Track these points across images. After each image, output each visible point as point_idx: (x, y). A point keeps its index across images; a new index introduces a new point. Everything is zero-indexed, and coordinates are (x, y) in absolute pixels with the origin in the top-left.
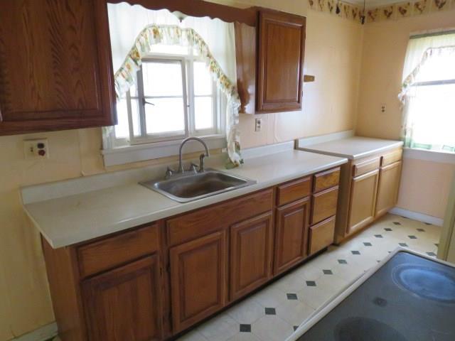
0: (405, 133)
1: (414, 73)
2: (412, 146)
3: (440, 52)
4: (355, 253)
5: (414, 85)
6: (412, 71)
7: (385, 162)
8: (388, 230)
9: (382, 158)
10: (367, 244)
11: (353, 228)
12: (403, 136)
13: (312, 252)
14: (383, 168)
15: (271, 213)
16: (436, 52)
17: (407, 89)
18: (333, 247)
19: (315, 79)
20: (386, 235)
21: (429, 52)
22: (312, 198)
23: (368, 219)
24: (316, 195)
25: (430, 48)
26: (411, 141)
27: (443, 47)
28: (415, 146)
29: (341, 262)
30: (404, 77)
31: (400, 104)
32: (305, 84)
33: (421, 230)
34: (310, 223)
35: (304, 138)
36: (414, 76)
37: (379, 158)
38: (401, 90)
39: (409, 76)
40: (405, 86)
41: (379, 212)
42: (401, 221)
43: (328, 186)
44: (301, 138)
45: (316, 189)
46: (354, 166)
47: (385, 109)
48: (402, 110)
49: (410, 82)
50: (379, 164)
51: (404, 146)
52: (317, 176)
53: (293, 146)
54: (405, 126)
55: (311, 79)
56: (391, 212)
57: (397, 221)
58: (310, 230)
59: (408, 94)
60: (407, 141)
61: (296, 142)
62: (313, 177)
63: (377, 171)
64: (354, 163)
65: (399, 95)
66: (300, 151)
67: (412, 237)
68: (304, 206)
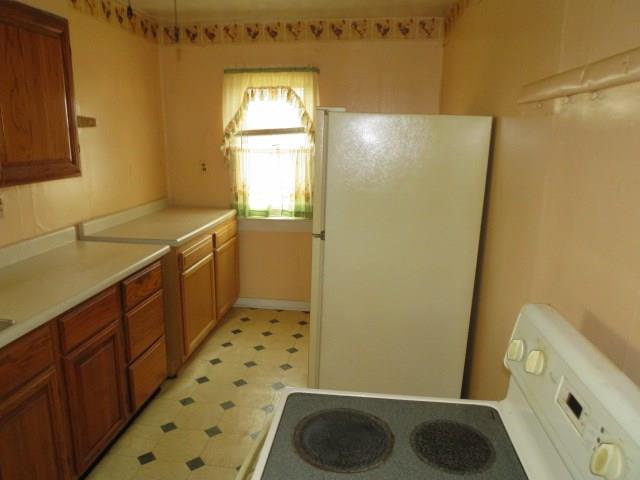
0: (237, 198)
1: (237, 118)
2: (247, 214)
3: (262, 94)
4: (202, 380)
5: (238, 134)
6: (233, 116)
7: (219, 241)
8: (237, 332)
9: (214, 236)
10: (216, 362)
11: (192, 344)
12: (234, 202)
13: (139, 404)
14: (218, 250)
15: (53, 370)
16: (257, 93)
17: (231, 140)
18: (169, 382)
19: (97, 122)
20: (236, 341)
21: (250, 92)
22: (124, 320)
23: (210, 325)
24: (129, 315)
25: (251, 88)
26: (245, 207)
27: (265, 88)
28: (250, 214)
29: (186, 402)
30: (225, 124)
31: (226, 159)
32: (81, 132)
33: (274, 321)
34: (127, 361)
35: (92, 219)
36: (237, 123)
37: (211, 236)
38: (224, 141)
39: (231, 123)
40: (228, 136)
41: (222, 310)
42: (249, 316)
43: (148, 293)
44: (86, 221)
45: (129, 304)
46: (181, 255)
47: (207, 167)
48: (228, 166)
49: (233, 131)
50: (211, 245)
51: (237, 215)
52: (126, 283)
53: (74, 234)
54: (235, 188)
55: (91, 122)
56: (235, 306)
57: (244, 316)
58: (128, 372)
59: (232, 146)
60: (240, 208)
61: (78, 227)
62: (120, 286)
63: (210, 255)
64: (179, 251)
65: (222, 148)
66: (88, 243)
67: (267, 334)
68: (113, 338)
